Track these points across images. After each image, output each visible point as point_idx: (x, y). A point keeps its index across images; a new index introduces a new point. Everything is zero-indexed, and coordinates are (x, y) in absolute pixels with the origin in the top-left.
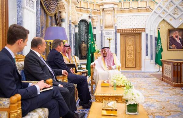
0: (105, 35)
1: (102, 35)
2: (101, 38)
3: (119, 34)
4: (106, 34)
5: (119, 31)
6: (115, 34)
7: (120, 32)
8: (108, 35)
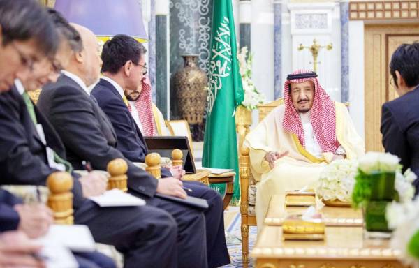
0: (294, 30)
2: (275, 41)
3: (361, 24)
4: (299, 26)
5: (358, 11)
6: (343, 23)
7: (362, 15)
8: (308, 30)
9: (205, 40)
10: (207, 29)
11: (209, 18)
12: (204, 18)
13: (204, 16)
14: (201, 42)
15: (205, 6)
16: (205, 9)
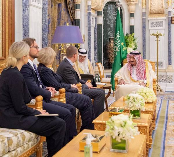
1: (144, 28)
2: (143, 32)
4: (152, 26)
8: (156, 28)
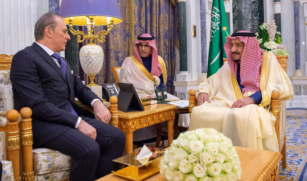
0: (306, 15)
2: (295, 22)
9: (257, 24)
10: (257, 19)
11: (258, 13)
12: (256, 13)
13: (256, 12)
14: (254, 25)
15: (256, 7)
16: (256, 8)
